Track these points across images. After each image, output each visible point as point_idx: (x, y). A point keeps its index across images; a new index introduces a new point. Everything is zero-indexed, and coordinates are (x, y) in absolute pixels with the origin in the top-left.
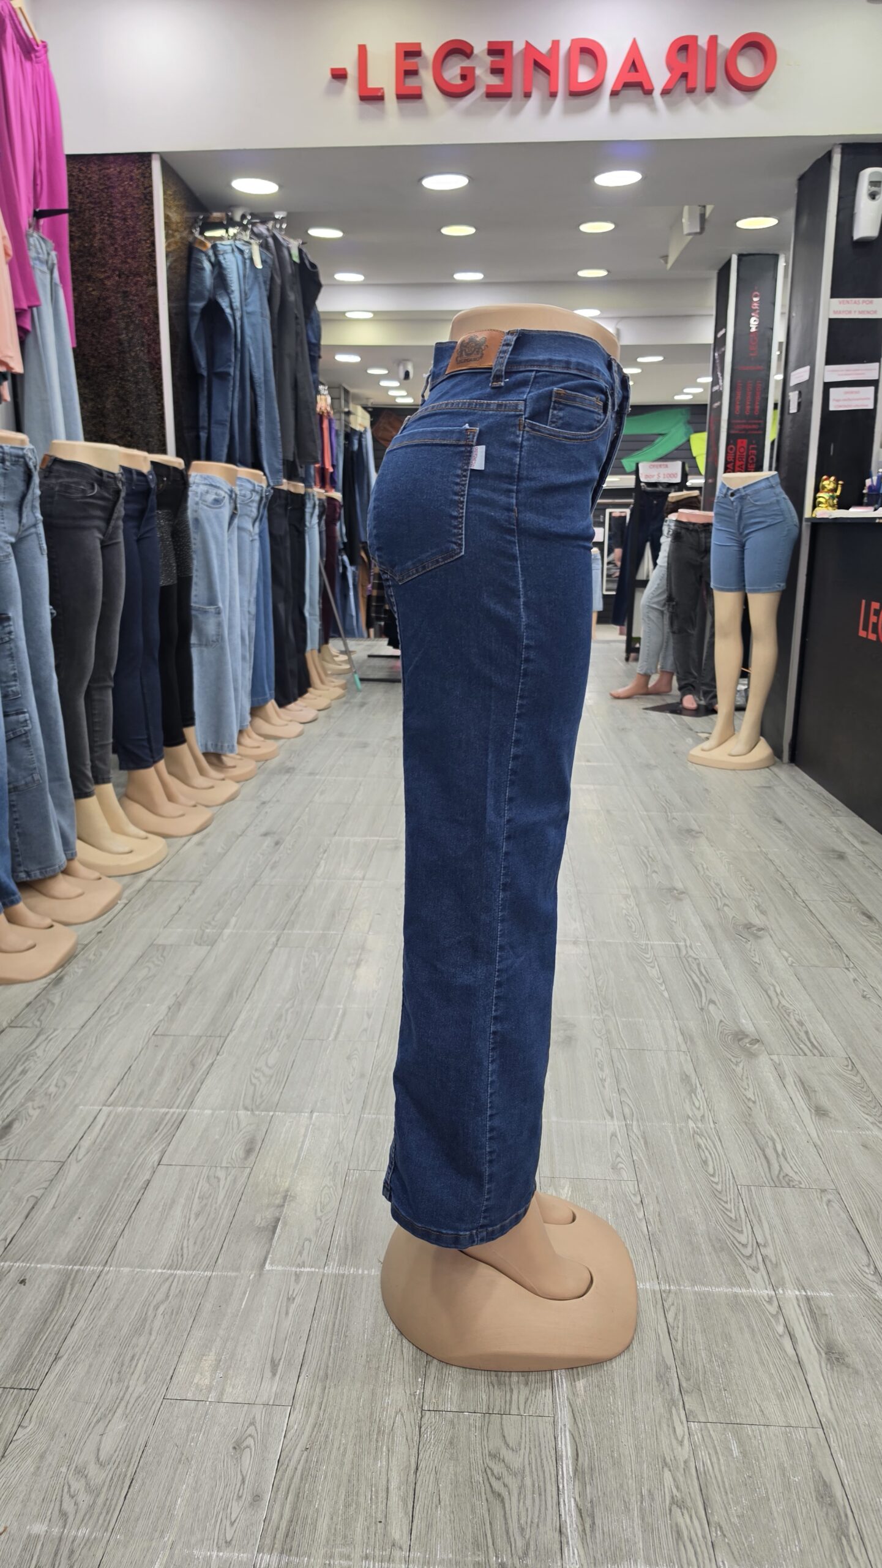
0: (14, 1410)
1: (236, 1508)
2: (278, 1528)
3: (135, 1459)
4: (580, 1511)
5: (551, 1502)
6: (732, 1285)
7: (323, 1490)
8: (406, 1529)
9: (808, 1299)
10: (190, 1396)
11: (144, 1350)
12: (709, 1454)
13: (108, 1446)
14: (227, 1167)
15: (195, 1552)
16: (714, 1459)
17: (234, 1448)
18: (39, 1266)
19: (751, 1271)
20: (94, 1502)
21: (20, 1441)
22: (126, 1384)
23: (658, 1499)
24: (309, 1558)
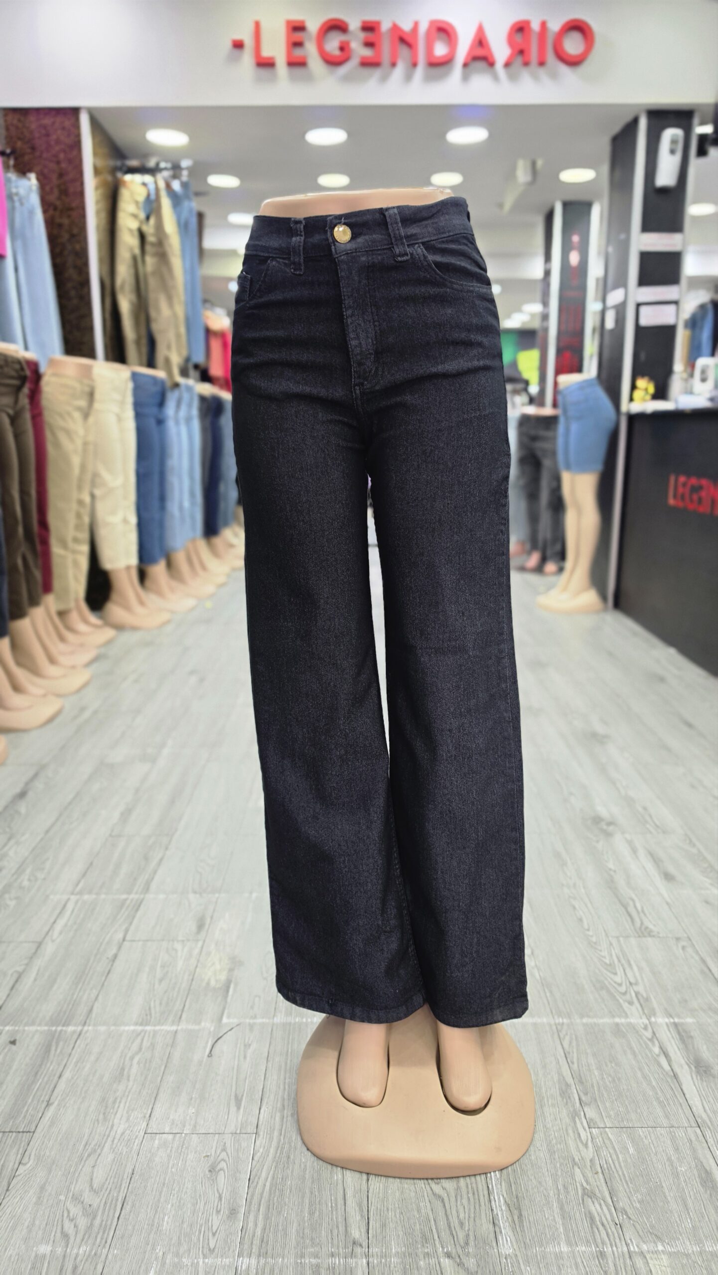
0: (14, 1150)
1: (216, 1221)
2: (254, 1236)
3: (125, 1185)
4: (508, 1205)
5: (483, 1200)
6: (613, 1017)
7: (289, 1202)
8: (364, 1230)
9: (676, 1025)
10: (167, 1130)
11: (124, 1095)
12: (610, 1153)
13: (100, 1175)
14: (183, 941)
15: (184, 1260)
16: (614, 1157)
17: (210, 1171)
18: (26, 1028)
19: (627, 1004)
20: (92, 1224)
21: (22, 1176)
22: (111, 1123)
23: (572, 1193)
24: (283, 1258)
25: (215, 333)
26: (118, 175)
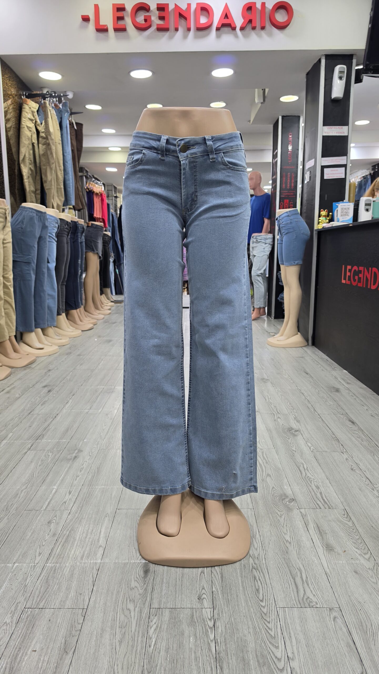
25: (97, 194)
26: (23, 97)
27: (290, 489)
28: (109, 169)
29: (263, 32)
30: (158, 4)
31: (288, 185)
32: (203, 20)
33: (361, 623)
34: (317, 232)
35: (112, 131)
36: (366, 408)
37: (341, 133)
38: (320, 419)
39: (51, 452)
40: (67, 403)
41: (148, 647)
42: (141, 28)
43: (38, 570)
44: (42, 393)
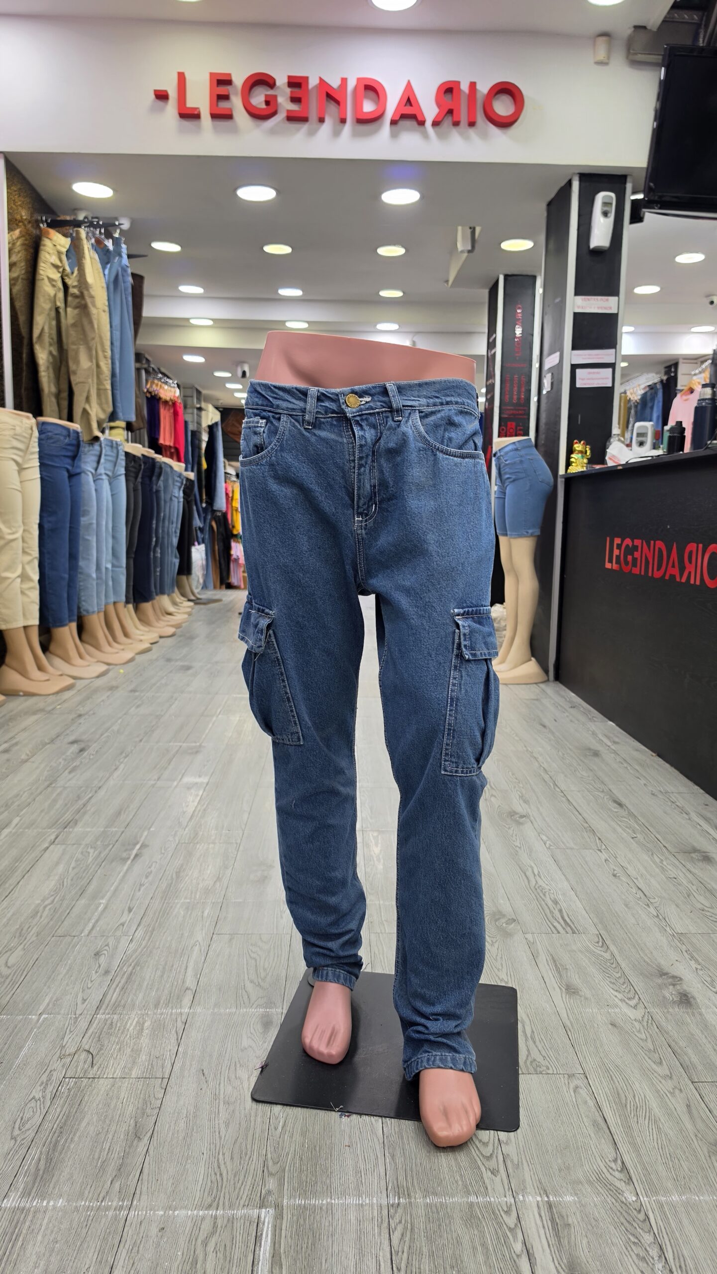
6: (468, 1193)
9: (550, 1205)
25: (166, 402)
26: (41, 225)
27: (508, 904)
28: (188, 358)
29: (472, 132)
30: (289, 77)
31: (515, 397)
32: (368, 107)
33: (618, 1094)
34: (563, 480)
35: (199, 290)
36: (643, 782)
37: (605, 308)
38: (564, 799)
39: (91, 847)
40: (116, 769)
41: (273, 1130)
42: (258, 116)
43: (83, 1024)
44: (69, 753)
